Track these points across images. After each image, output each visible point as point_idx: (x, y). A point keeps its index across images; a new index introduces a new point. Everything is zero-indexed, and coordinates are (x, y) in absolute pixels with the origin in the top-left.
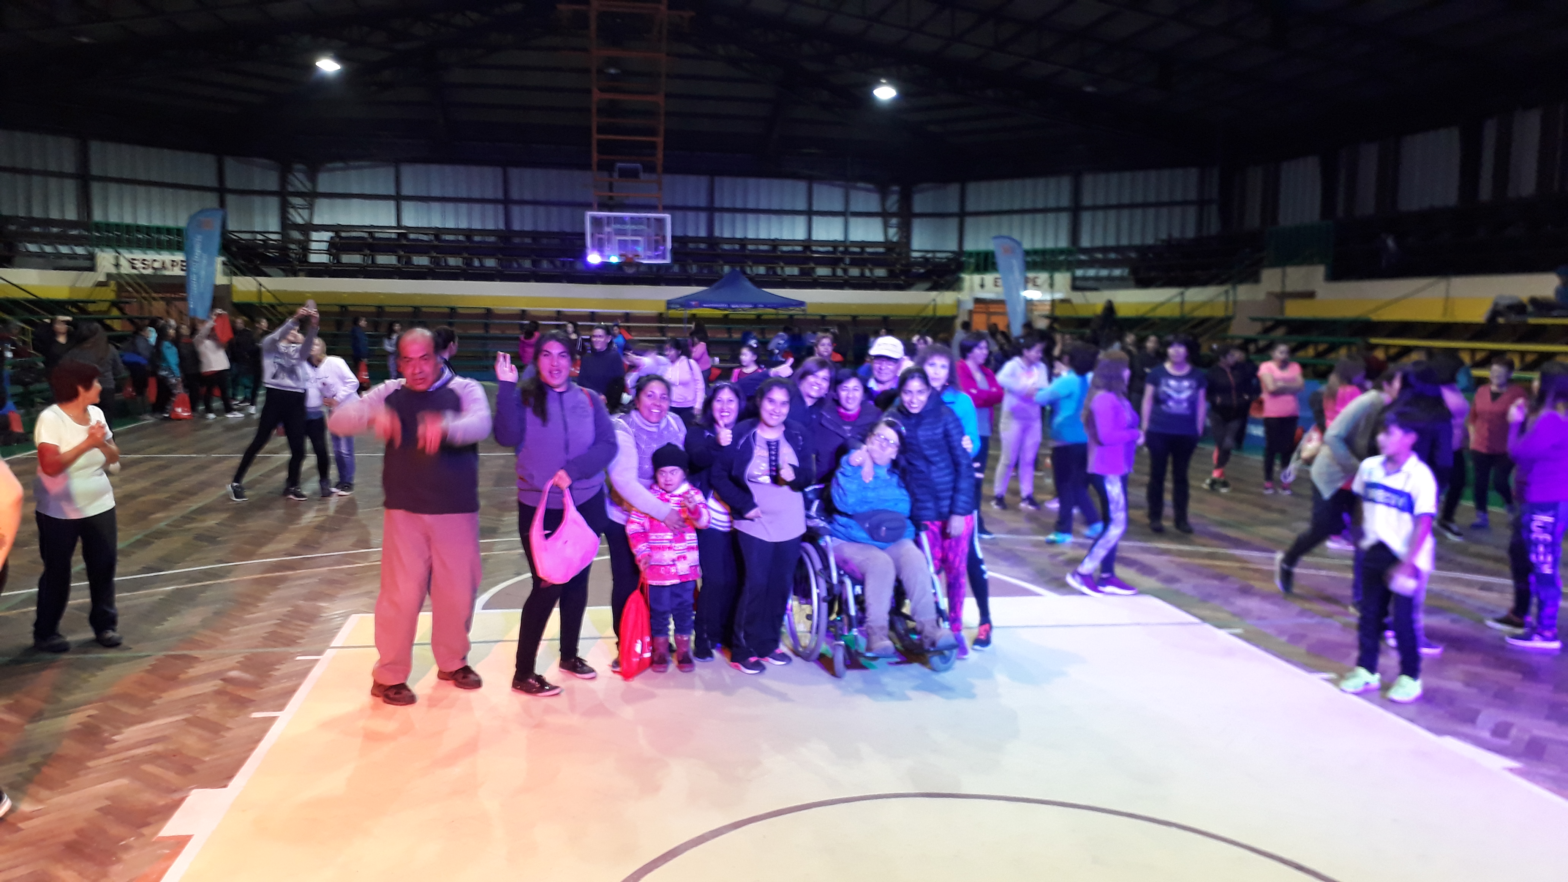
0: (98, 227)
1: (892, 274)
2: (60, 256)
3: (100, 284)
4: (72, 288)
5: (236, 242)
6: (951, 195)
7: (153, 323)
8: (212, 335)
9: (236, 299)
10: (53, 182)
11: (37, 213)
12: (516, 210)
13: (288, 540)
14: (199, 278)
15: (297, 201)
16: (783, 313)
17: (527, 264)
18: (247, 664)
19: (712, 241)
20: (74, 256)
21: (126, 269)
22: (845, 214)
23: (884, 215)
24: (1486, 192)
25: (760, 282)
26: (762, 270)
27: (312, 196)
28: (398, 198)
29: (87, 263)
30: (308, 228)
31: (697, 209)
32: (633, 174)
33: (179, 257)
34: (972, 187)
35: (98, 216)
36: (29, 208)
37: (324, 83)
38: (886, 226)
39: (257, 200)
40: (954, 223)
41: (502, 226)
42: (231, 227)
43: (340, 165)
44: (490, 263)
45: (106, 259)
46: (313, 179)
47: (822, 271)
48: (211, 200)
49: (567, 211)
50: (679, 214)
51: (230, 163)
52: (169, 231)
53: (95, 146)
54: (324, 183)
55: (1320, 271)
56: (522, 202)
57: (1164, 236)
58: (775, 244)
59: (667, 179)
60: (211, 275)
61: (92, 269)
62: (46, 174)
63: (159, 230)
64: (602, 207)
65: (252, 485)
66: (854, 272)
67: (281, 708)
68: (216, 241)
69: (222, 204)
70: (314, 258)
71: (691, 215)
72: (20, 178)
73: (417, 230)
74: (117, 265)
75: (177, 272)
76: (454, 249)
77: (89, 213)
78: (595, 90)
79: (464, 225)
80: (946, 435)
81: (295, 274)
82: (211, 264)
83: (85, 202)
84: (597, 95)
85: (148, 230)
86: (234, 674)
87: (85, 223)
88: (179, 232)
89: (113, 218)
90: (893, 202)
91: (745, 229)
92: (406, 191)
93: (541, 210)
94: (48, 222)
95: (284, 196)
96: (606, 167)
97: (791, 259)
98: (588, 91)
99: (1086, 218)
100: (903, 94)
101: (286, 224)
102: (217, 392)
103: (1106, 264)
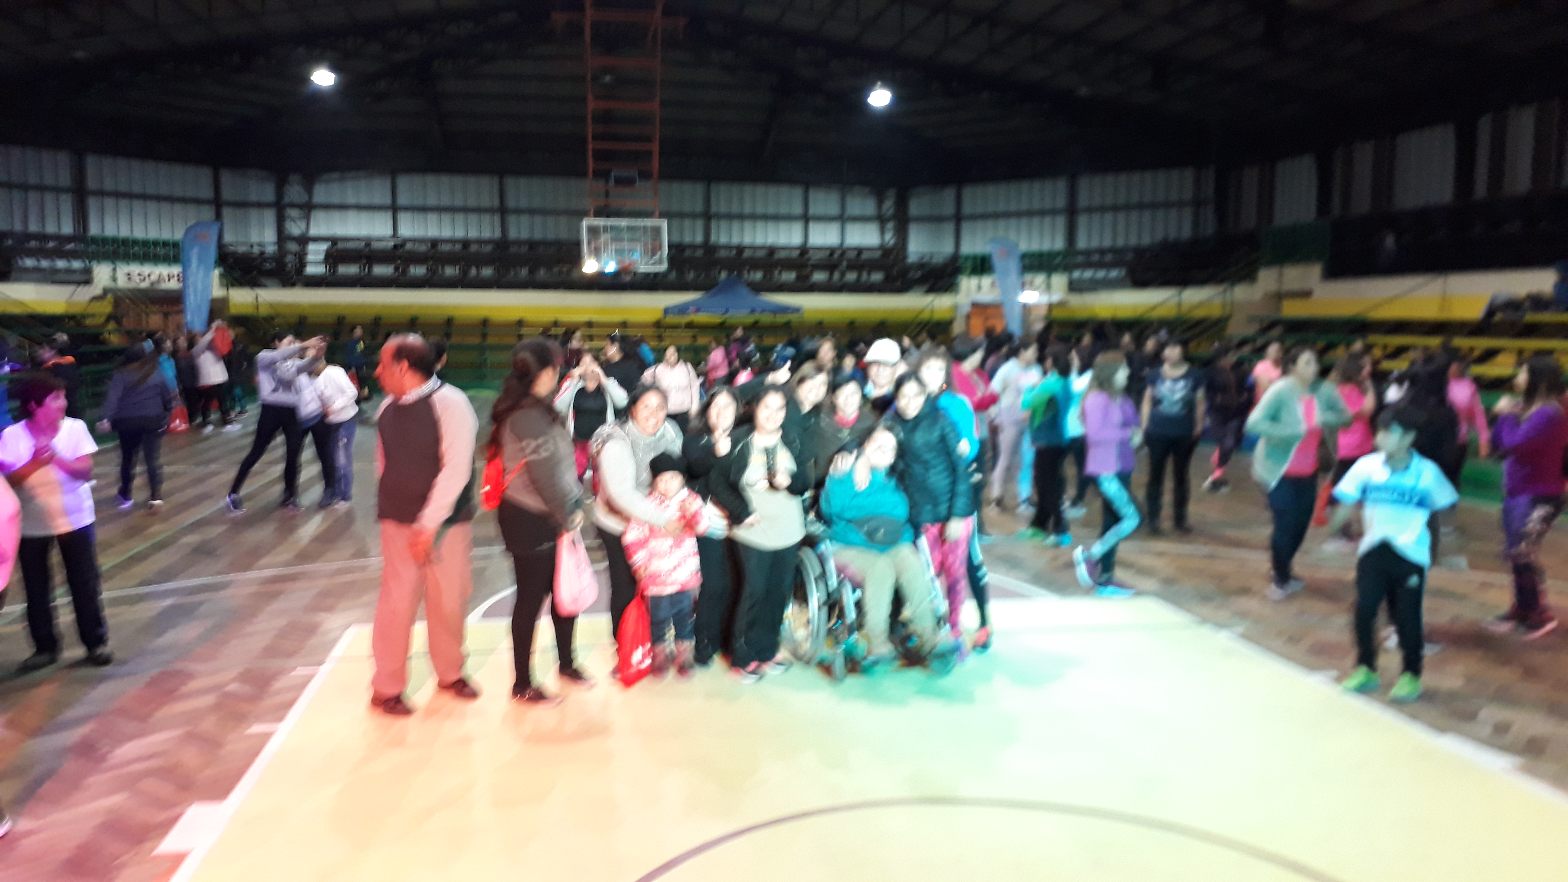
0: (94, 240)
1: (887, 278)
2: (55, 271)
3: (95, 299)
4: (69, 303)
5: (234, 254)
6: (946, 200)
7: (150, 335)
8: (211, 347)
9: (233, 310)
10: (49, 198)
11: (33, 228)
12: (512, 219)
13: (285, 553)
14: (195, 292)
15: (293, 213)
16: (781, 319)
17: (524, 272)
18: (246, 677)
19: (709, 248)
20: (69, 271)
21: (122, 282)
22: (842, 219)
23: (881, 220)
24: (1481, 189)
25: (758, 288)
26: (758, 276)
27: (308, 208)
28: (395, 209)
29: (83, 278)
30: (304, 240)
31: (693, 216)
32: (628, 182)
33: (176, 270)
34: (968, 192)
35: (94, 230)
36: (25, 222)
37: (318, 95)
38: (882, 232)
39: (254, 213)
40: (949, 228)
41: (498, 234)
42: (228, 238)
43: (335, 175)
44: (487, 272)
45: (102, 273)
46: (310, 192)
47: (819, 277)
48: (207, 213)
49: (563, 220)
50: (676, 222)
51: (226, 177)
52: (165, 244)
53: (91, 162)
54: (320, 194)
55: (1315, 271)
56: (518, 211)
57: (1159, 236)
58: (772, 250)
59: (663, 186)
60: (207, 287)
61: (88, 281)
62: (41, 188)
63: (156, 243)
64: (598, 214)
65: (250, 497)
66: (851, 276)
67: (280, 719)
68: (212, 253)
69: (218, 216)
70: (310, 270)
71: (687, 223)
72: (17, 195)
73: (414, 240)
74: (114, 279)
75: (174, 285)
76: (451, 259)
77: (85, 228)
78: (590, 97)
79: (460, 234)
80: (943, 439)
81: (293, 285)
82: (207, 275)
83: (81, 217)
84: (592, 105)
85: (145, 243)
86: (233, 687)
87: (81, 236)
88: (176, 245)
89: (110, 231)
90: (889, 206)
91: (742, 235)
92: (402, 200)
93: (538, 219)
94: (43, 237)
95: (280, 208)
96: (602, 174)
97: (788, 264)
98: (583, 100)
99: (1082, 221)
100: (898, 99)
101: (282, 237)
102: (215, 403)
103: (1100, 265)
